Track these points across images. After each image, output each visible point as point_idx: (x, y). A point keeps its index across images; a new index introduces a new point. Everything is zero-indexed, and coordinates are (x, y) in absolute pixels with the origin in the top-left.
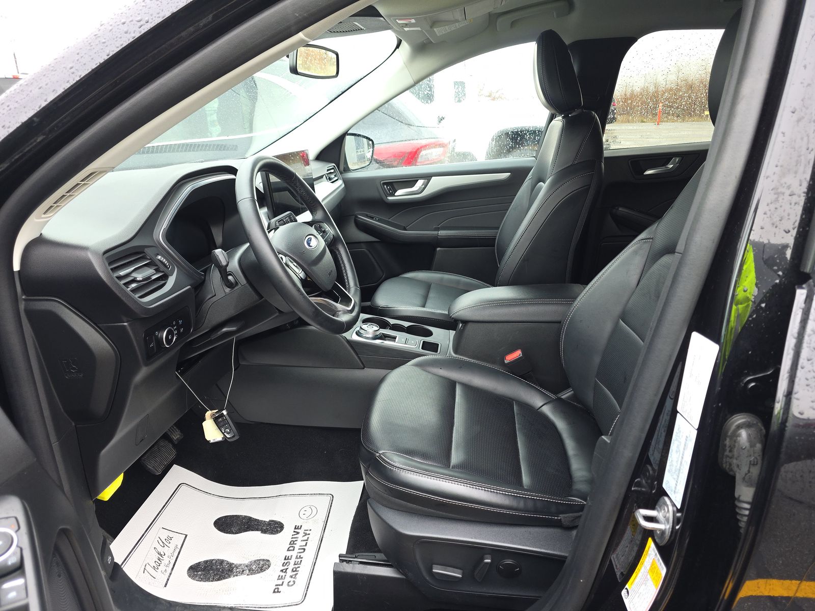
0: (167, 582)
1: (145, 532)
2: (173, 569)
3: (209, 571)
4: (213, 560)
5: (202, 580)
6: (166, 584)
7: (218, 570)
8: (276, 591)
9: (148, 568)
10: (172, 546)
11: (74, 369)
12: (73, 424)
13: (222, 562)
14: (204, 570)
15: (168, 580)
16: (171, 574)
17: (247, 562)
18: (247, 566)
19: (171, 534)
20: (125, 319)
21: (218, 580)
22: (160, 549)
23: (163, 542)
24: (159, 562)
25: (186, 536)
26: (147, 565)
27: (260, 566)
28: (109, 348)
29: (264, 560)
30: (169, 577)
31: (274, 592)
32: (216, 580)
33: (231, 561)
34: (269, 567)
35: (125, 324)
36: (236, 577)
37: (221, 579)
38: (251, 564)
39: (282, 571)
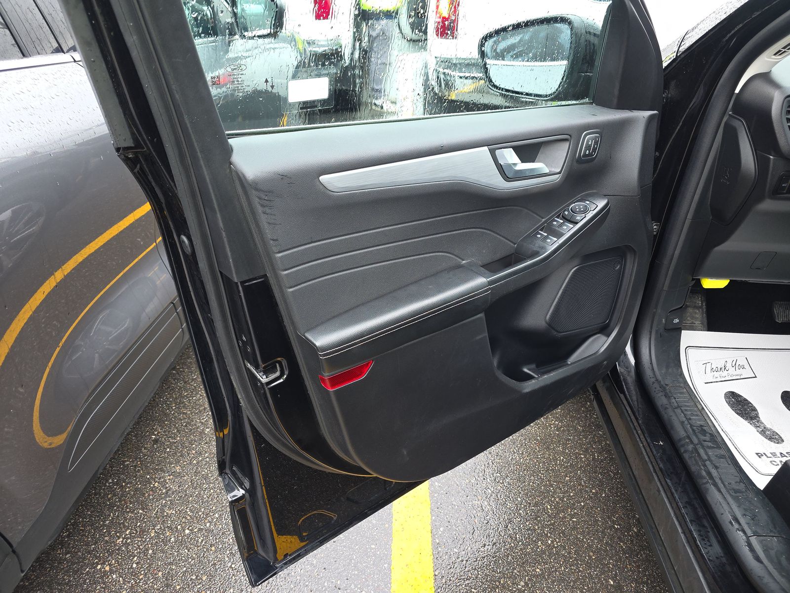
0: (710, 383)
1: (731, 348)
2: (722, 381)
3: (740, 404)
4: (751, 403)
5: (729, 403)
6: (707, 383)
7: (745, 410)
8: (759, 455)
9: (709, 366)
10: (738, 372)
11: (727, 176)
12: (711, 218)
13: (755, 410)
14: (738, 401)
15: (711, 382)
16: (717, 382)
17: (768, 426)
18: (765, 428)
19: (747, 366)
20: (773, 153)
21: (737, 414)
22: (729, 366)
23: (735, 364)
24: (719, 370)
25: (756, 377)
26: (710, 364)
27: (773, 437)
28: (754, 171)
29: (781, 437)
30: (714, 382)
31: (757, 454)
32: (735, 412)
33: (760, 415)
34: (778, 443)
35: (771, 157)
36: (749, 424)
37: (739, 415)
38: (770, 430)
39: (781, 454)
